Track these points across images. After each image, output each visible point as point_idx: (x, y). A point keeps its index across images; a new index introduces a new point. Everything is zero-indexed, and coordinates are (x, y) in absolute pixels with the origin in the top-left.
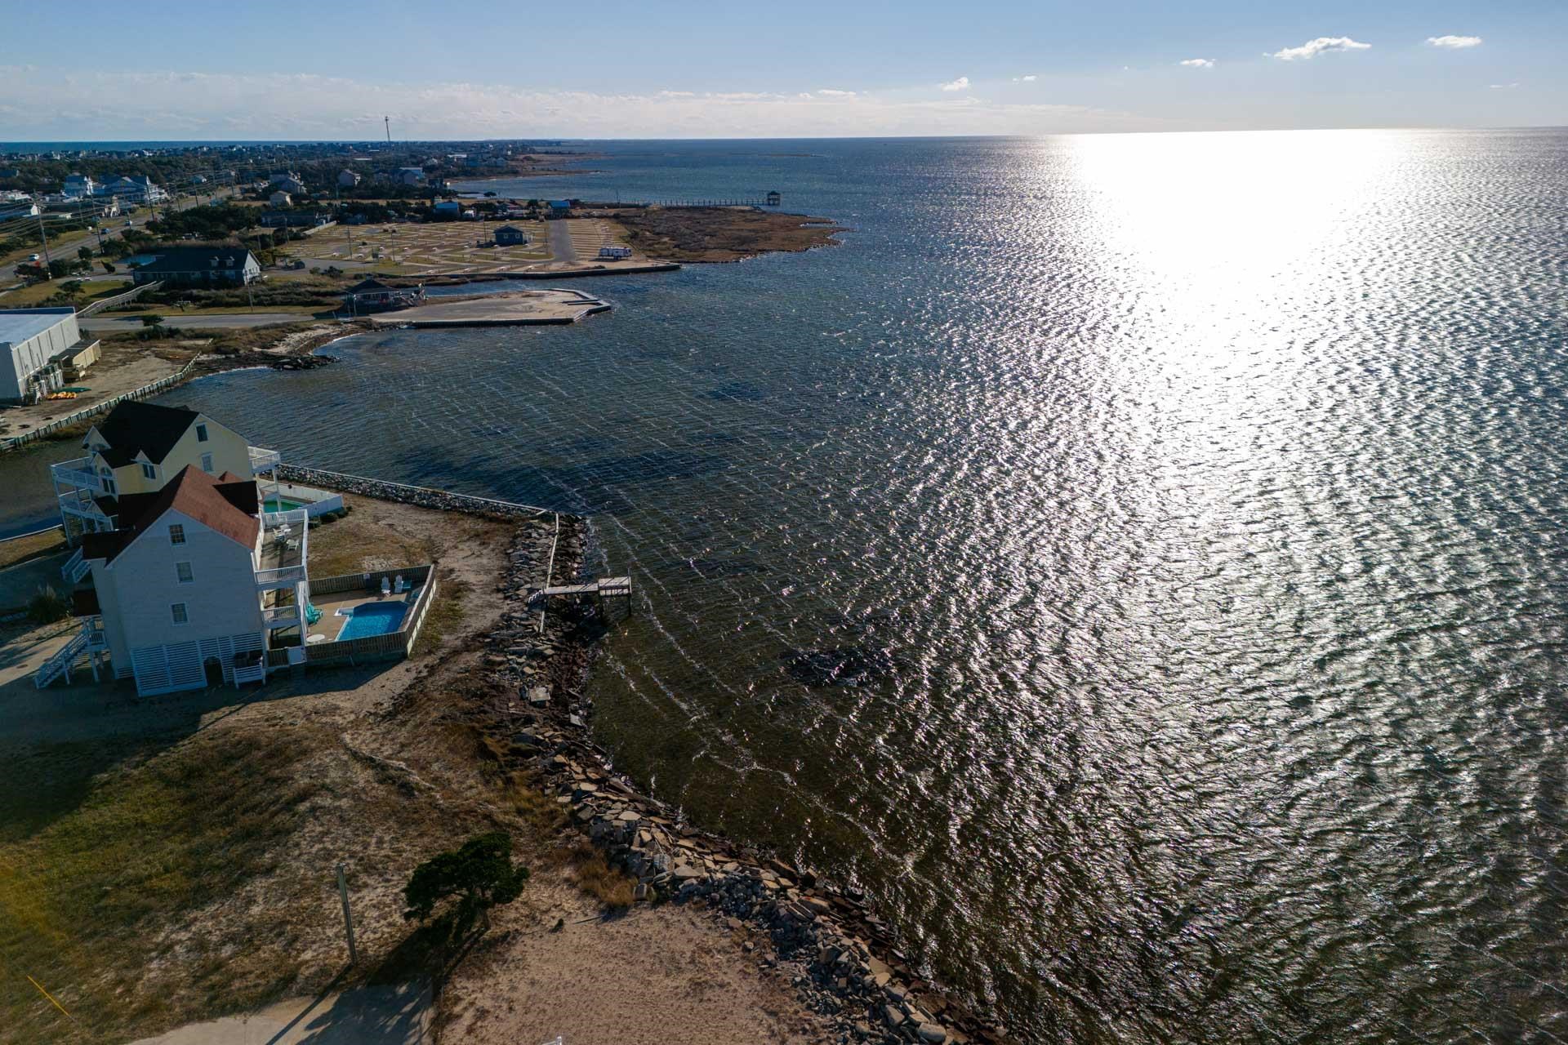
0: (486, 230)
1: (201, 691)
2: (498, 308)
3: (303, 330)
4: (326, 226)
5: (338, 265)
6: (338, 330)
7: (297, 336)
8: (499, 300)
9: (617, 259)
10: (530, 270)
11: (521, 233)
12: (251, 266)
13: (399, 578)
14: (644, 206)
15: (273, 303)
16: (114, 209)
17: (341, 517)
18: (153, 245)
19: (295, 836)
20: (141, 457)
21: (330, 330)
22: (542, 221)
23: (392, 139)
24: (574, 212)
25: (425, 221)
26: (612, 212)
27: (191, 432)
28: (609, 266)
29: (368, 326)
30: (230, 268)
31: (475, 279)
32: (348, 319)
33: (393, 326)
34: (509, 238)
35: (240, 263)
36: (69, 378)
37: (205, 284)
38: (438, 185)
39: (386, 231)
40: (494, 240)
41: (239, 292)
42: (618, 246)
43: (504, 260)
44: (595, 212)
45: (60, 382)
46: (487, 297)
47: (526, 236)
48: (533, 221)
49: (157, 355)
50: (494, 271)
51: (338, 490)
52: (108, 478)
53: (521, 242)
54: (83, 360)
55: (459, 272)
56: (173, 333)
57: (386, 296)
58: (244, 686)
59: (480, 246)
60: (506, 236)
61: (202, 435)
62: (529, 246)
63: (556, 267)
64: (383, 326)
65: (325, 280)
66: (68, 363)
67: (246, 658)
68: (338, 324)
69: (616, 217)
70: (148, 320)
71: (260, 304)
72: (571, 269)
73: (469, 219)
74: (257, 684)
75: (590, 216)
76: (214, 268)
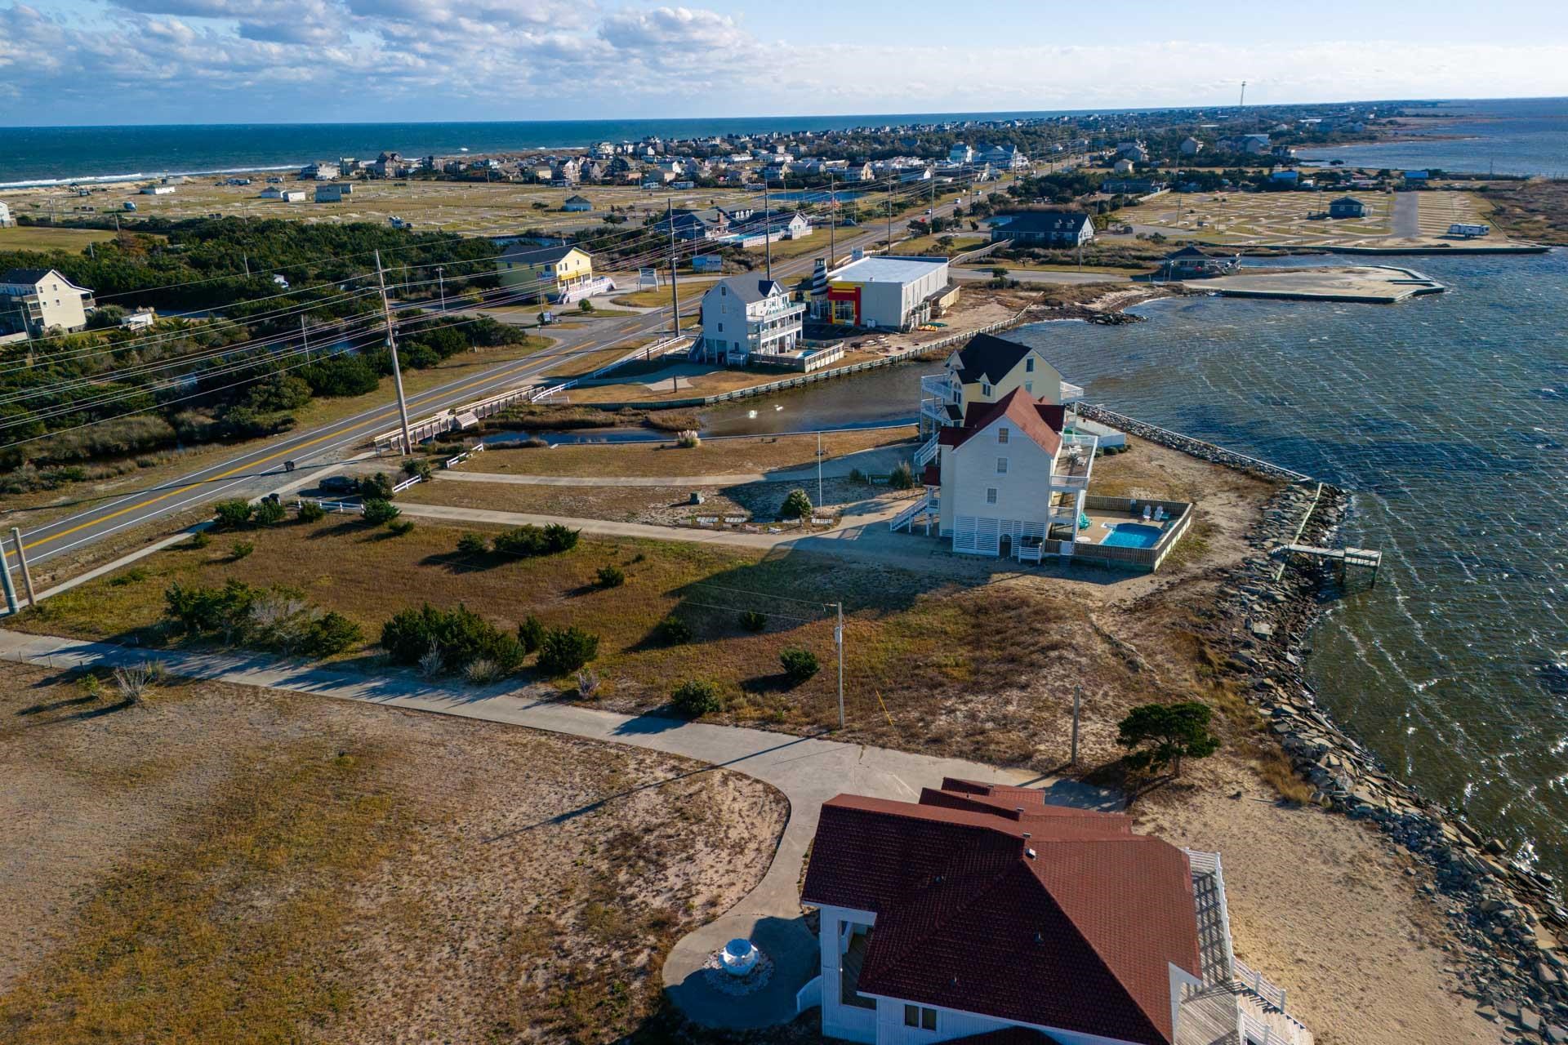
0: (1322, 201)
1: (994, 558)
2: (1313, 282)
3: (1119, 290)
4: (1159, 193)
5: (1162, 231)
6: (1150, 292)
7: (1113, 295)
8: (1317, 274)
9: (1468, 237)
10: (1360, 245)
11: (1360, 205)
12: (1087, 228)
13: (1160, 508)
14: (1524, 179)
15: (1099, 264)
16: (985, 175)
17: (1121, 452)
18: (1010, 207)
19: (1045, 671)
20: (984, 378)
21: (1144, 292)
22: (1389, 192)
23: (1244, 104)
24: (1431, 184)
25: (1258, 190)
26: (1480, 184)
27: (1023, 363)
28: (1455, 244)
29: (1179, 291)
30: (1070, 230)
31: (1296, 251)
32: (1161, 283)
33: (1202, 293)
34: (1346, 211)
35: (1078, 226)
36: (934, 316)
37: (1045, 245)
38: (1281, 152)
39: (1216, 199)
40: (1327, 211)
41: (1072, 252)
42: (1473, 223)
43: (1334, 233)
44: (1457, 184)
45: (928, 318)
46: (1305, 271)
47: (1364, 209)
48: (1378, 192)
49: (999, 302)
50: (1319, 244)
51: (1122, 430)
52: (958, 391)
53: (1358, 215)
54: (946, 301)
55: (1281, 244)
56: (1014, 285)
57: (1201, 264)
58: (1024, 561)
59: (1311, 218)
60: (1342, 208)
61: (1029, 368)
62: (1366, 220)
63: (1390, 243)
64: (1192, 292)
65: (1149, 245)
66: (936, 303)
67: (1031, 541)
68: (1151, 287)
69: (1482, 190)
70: (997, 273)
71: (1088, 264)
72: (1409, 246)
73: (1308, 189)
74: (1033, 563)
75: (1449, 189)
76: (1056, 230)
